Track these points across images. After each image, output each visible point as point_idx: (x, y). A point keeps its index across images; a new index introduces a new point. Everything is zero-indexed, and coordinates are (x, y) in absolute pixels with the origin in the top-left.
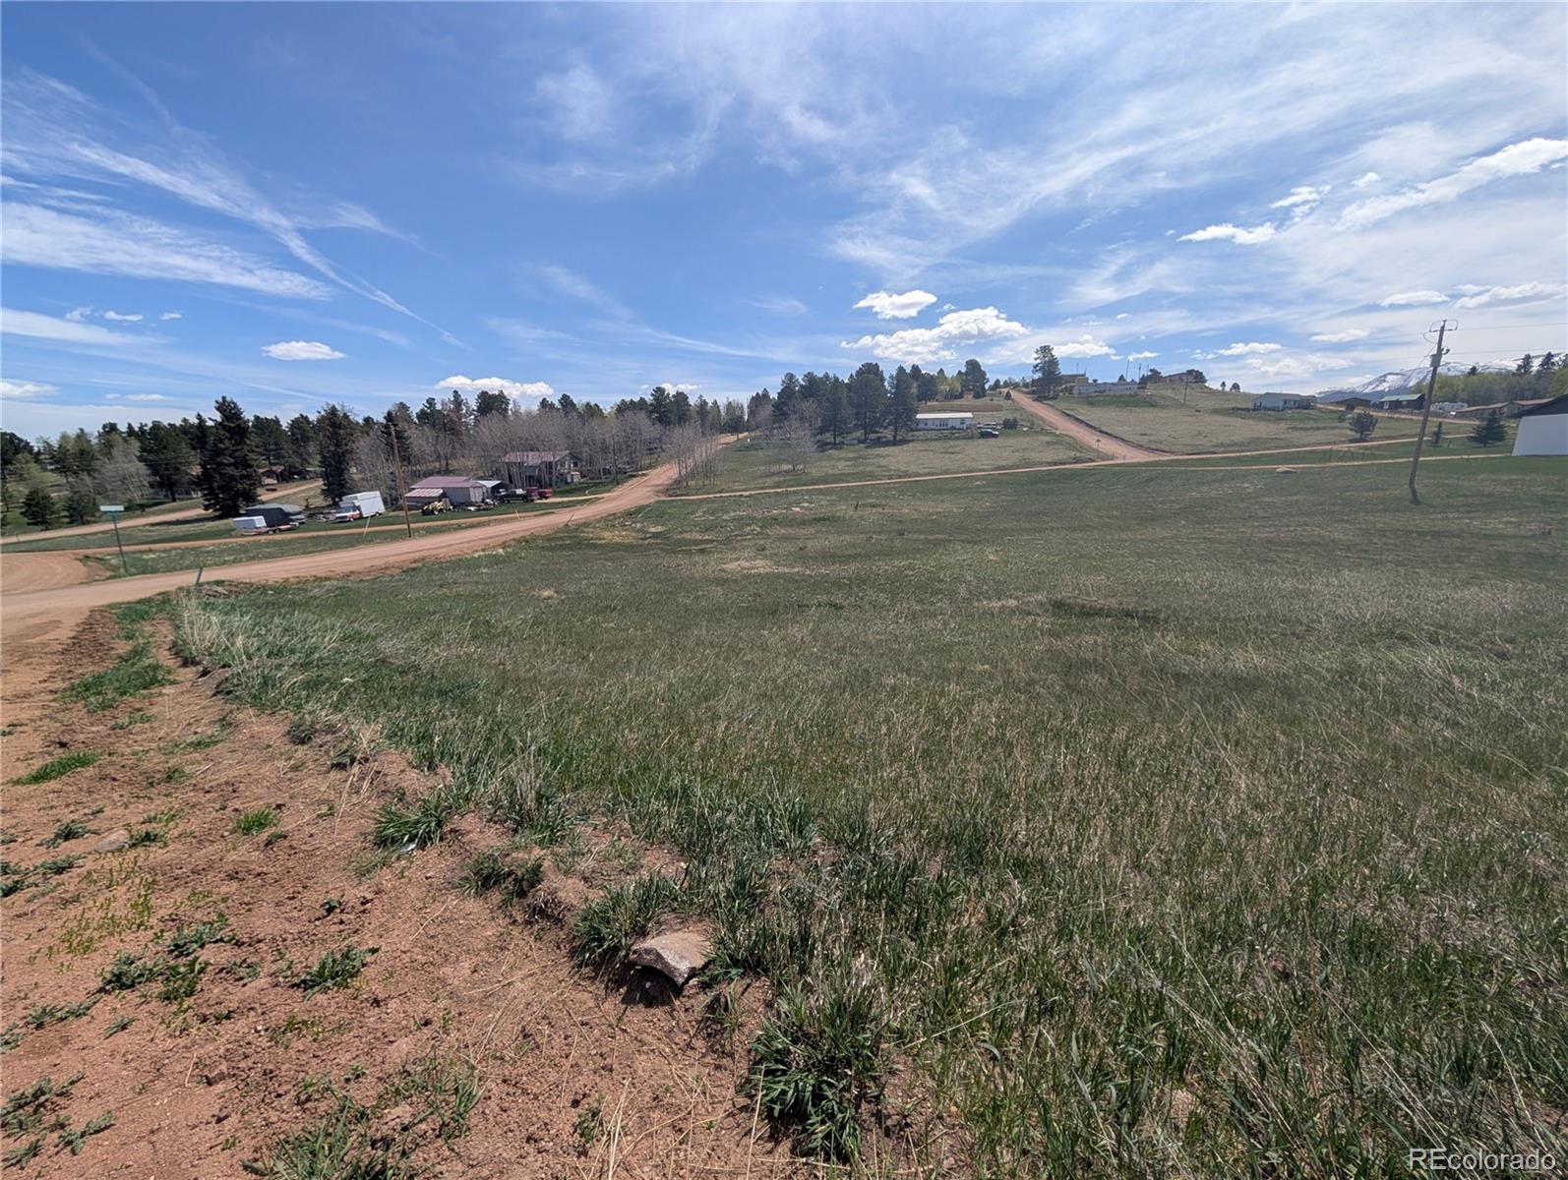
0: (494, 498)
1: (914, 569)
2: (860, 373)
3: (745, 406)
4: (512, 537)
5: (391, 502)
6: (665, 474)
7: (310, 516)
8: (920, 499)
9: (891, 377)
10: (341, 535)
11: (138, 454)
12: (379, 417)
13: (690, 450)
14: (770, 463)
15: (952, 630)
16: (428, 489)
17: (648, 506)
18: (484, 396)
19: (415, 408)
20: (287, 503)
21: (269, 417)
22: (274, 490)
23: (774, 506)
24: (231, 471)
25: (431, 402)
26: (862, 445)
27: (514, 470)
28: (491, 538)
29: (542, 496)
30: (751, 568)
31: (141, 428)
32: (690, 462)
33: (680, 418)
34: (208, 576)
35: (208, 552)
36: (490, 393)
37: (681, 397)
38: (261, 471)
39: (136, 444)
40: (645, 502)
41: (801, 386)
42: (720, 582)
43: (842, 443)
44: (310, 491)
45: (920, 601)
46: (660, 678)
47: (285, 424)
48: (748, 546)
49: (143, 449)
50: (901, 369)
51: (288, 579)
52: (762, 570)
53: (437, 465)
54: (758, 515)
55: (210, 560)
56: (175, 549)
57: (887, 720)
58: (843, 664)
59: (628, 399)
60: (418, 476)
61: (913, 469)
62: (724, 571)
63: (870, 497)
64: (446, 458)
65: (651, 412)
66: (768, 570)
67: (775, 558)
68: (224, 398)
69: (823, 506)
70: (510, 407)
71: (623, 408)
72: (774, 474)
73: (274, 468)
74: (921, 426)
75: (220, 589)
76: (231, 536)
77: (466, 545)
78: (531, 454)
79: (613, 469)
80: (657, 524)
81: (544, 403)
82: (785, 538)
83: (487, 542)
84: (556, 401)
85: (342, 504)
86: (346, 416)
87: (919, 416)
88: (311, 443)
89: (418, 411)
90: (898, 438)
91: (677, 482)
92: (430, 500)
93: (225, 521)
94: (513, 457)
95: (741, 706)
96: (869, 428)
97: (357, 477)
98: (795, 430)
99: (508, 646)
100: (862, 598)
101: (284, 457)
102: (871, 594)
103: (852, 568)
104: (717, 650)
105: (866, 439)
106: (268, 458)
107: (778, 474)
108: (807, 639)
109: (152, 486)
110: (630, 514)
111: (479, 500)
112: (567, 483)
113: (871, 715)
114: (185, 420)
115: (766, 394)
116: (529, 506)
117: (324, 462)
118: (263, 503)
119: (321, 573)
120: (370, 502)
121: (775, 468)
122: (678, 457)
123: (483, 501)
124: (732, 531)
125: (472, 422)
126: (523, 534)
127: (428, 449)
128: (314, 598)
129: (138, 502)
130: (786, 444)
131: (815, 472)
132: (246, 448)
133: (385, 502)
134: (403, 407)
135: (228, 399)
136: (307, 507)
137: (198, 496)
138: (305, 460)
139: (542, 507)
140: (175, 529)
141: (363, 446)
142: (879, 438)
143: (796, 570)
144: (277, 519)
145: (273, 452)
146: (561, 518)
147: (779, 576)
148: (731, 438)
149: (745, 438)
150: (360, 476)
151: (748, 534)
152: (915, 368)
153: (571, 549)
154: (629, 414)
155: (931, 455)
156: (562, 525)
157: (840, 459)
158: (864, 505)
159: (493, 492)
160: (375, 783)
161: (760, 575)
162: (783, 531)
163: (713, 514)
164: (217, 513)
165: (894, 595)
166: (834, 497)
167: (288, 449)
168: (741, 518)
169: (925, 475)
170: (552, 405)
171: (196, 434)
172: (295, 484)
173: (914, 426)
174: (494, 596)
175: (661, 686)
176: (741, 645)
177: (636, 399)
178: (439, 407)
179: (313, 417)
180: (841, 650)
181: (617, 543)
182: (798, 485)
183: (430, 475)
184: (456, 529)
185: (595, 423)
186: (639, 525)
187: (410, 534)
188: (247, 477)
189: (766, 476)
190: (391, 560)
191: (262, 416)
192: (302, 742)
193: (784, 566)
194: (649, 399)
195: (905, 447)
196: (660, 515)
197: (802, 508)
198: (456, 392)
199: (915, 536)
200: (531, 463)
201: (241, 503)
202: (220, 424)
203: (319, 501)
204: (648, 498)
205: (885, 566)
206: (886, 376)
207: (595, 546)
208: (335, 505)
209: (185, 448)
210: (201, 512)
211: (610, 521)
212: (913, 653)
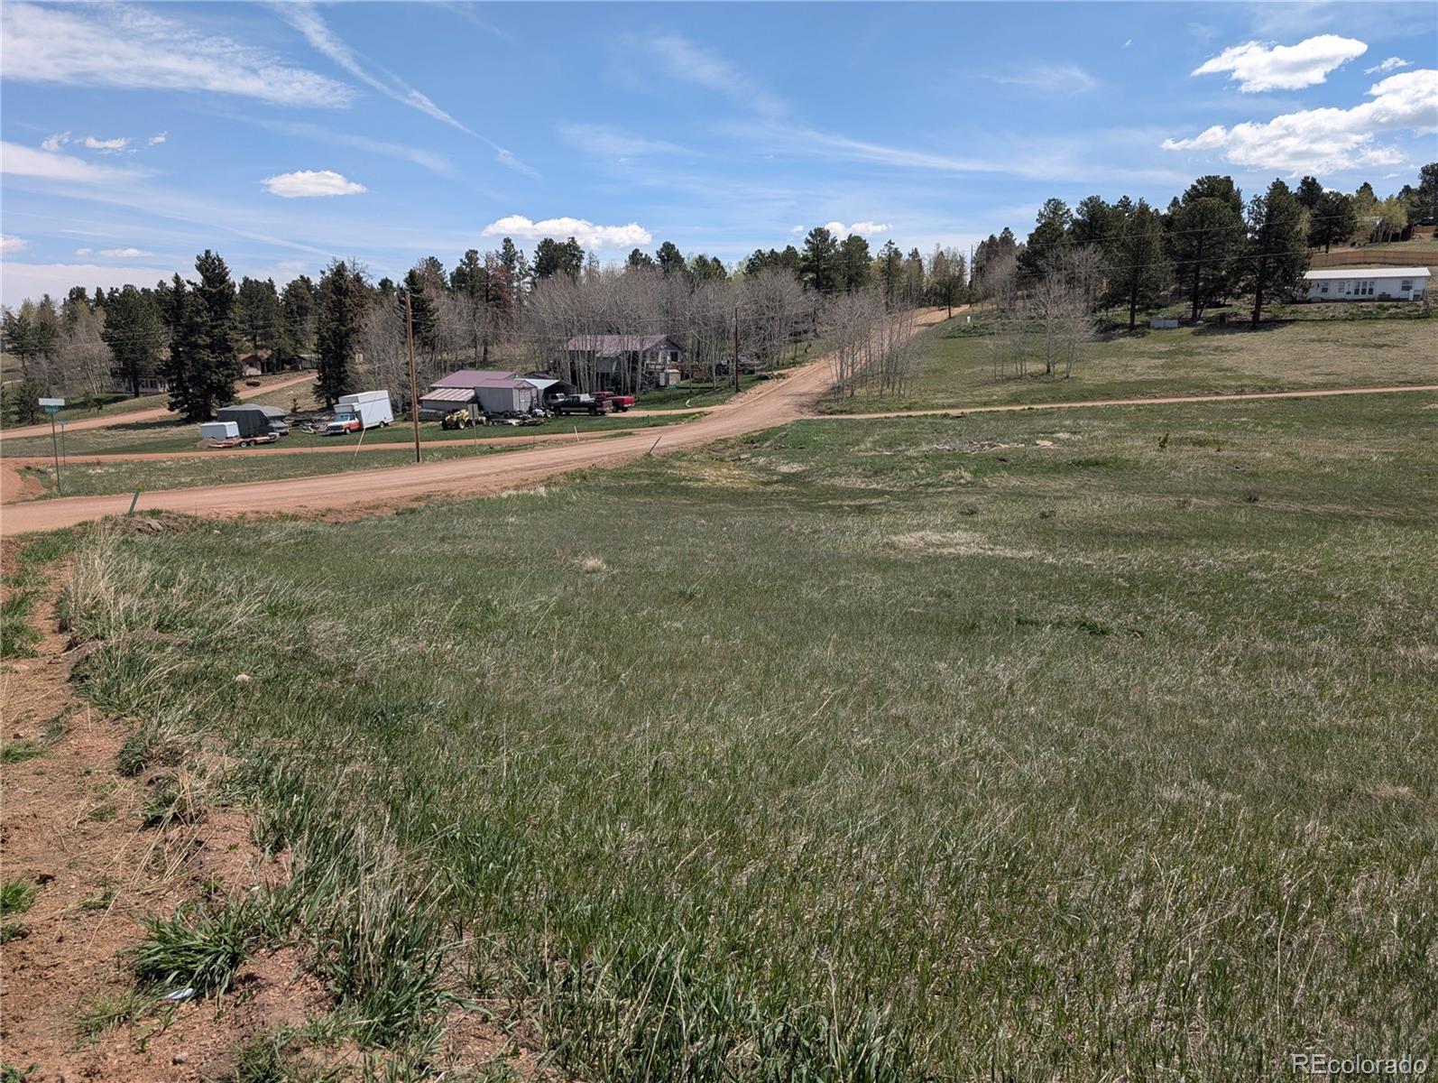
0: (546, 407)
1: (1270, 569)
2: (1193, 195)
3: (968, 260)
4: (564, 468)
5: (402, 408)
6: (816, 376)
7: (296, 424)
8: (1299, 434)
9: (1257, 201)
10: (329, 454)
11: (102, 330)
12: (399, 280)
13: (864, 336)
14: (1003, 359)
15: (1336, 701)
16: (454, 389)
17: (781, 428)
18: (547, 245)
19: (450, 267)
20: (270, 404)
21: (261, 281)
22: (256, 385)
23: (1002, 437)
24: (206, 355)
25: (472, 256)
26: (1189, 330)
27: (581, 363)
28: (531, 469)
29: (619, 406)
30: (943, 545)
31: (111, 294)
32: (861, 356)
33: (851, 281)
34: (146, 502)
35: (163, 469)
36: (556, 241)
37: (856, 245)
38: (243, 356)
39: (101, 315)
40: (779, 422)
41: (1075, 222)
42: (880, 565)
43: (1147, 325)
44: (298, 387)
45: (1273, 634)
46: (726, 730)
47: (280, 288)
48: (944, 506)
49: (109, 324)
50: (1279, 187)
51: (245, 514)
52: (963, 550)
53: (472, 352)
54: (971, 450)
55: (164, 481)
56: (127, 462)
57: (1147, 879)
58: (1082, 745)
59: (766, 250)
60: (443, 369)
61: (1289, 375)
62: (892, 546)
63: (1194, 426)
64: (486, 343)
65: (804, 270)
66: (974, 550)
67: (991, 530)
68: (208, 252)
69: (1097, 440)
70: (584, 263)
71: (758, 264)
72: (1009, 379)
73: (259, 353)
74: (1313, 293)
75: (154, 523)
76: (196, 449)
77: (493, 478)
78: (608, 338)
79: (732, 366)
80: (791, 459)
81: (636, 258)
82: (1018, 495)
83: (525, 475)
84: (652, 253)
85: (337, 409)
86: (358, 279)
87: (1310, 275)
88: (309, 317)
89: (453, 269)
90: (1263, 316)
91: (836, 389)
92: (455, 406)
93: (192, 427)
94: (580, 343)
95: (853, 810)
96: (1201, 298)
97: (361, 369)
98: (1056, 302)
99: (503, 645)
100: (1148, 618)
101: (272, 337)
102: (1170, 611)
103: (1139, 558)
104: (845, 687)
105: (1195, 318)
106: (254, 339)
107: (1019, 378)
108: (1021, 688)
109: (113, 375)
110: (751, 441)
111: (525, 408)
112: (658, 387)
113: (1110, 867)
114: (161, 284)
115: (1007, 239)
116: (597, 421)
117: (322, 347)
118: (240, 403)
119: (288, 509)
120: (374, 406)
121: (1012, 369)
122: (840, 347)
123: (531, 410)
124: (920, 477)
125: (528, 288)
126: (581, 465)
127: (460, 327)
128: (268, 544)
129: (97, 396)
130: (1036, 326)
131: (1089, 376)
132: (227, 323)
133: (394, 407)
134: (433, 264)
135: (213, 254)
136: (294, 410)
137: (164, 389)
138: (298, 341)
139: (616, 424)
140: (133, 434)
141: (374, 322)
142: (1222, 317)
143: (1028, 554)
144: (255, 427)
145: (259, 331)
146: (643, 443)
147: (993, 562)
148: (938, 315)
149: (963, 315)
150: (366, 367)
151: (949, 484)
152: (1310, 186)
153: (648, 493)
154: (765, 275)
155: (1331, 350)
156: (641, 454)
157: (1141, 354)
158: (1181, 441)
159: (546, 397)
160: (190, 860)
161: (957, 558)
162: (1014, 482)
163: (890, 446)
164: (184, 415)
165: (1217, 619)
166: (1121, 424)
167: (279, 324)
168: (939, 455)
169: (1316, 387)
170: (647, 261)
171: (171, 302)
172: (283, 376)
173: (1298, 293)
174: (514, 561)
175: (722, 746)
176: (890, 685)
177: (780, 249)
178: (482, 264)
179: (316, 280)
180: (1086, 717)
181: (722, 489)
182: (1054, 400)
183: (461, 368)
184: (485, 453)
185: (710, 290)
186: (762, 461)
187: (418, 457)
188: (226, 365)
189: (996, 383)
190: (385, 494)
191: (252, 278)
192: (130, 774)
193: (1005, 544)
194: (801, 248)
195: (1277, 333)
196: (800, 445)
197: (1058, 440)
198: (507, 241)
199: (1282, 505)
200: (606, 353)
201: (214, 402)
202: (199, 290)
203: (310, 403)
204: (785, 415)
205: (1207, 559)
206: (1246, 199)
207: (686, 491)
208: (329, 409)
209: (156, 324)
210: (164, 412)
211: (717, 451)
212: (1240, 742)
